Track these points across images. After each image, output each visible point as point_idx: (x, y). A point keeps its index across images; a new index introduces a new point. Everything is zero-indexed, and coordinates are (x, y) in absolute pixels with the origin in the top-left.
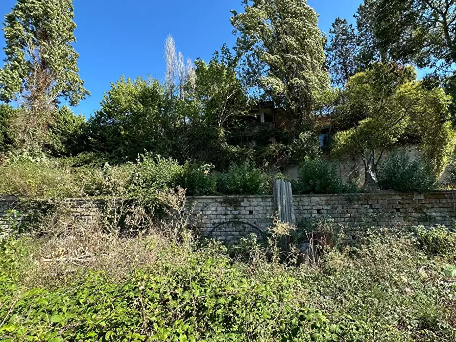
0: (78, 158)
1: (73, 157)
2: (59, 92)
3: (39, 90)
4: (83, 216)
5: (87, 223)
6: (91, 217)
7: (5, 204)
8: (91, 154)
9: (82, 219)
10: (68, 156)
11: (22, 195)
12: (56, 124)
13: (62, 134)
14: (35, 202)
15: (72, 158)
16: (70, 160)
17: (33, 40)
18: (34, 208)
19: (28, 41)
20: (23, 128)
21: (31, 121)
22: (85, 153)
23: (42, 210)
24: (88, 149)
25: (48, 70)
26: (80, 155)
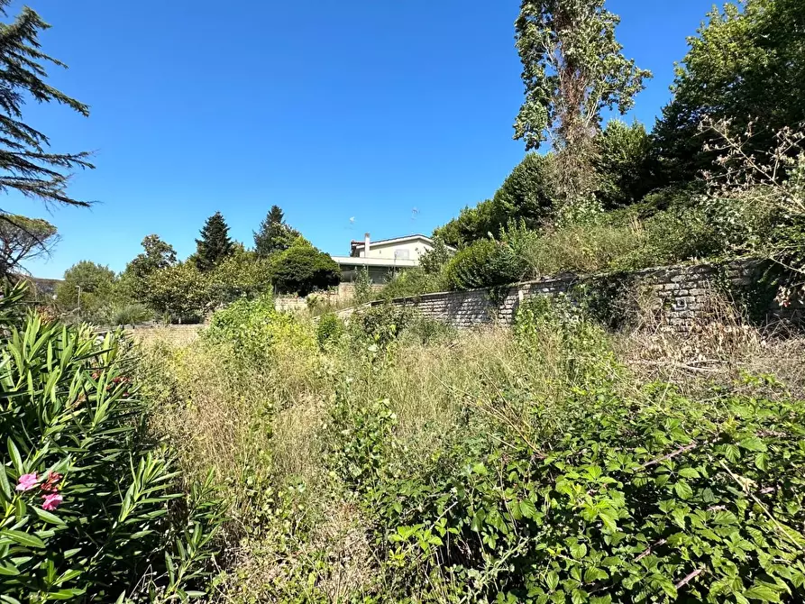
0: (645, 202)
1: (636, 203)
2: (599, 101)
3: (571, 109)
4: (678, 296)
5: (688, 308)
6: (693, 299)
7: (563, 285)
8: (668, 189)
9: (676, 302)
10: (628, 204)
11: (579, 271)
12: (600, 157)
13: (612, 170)
14: (599, 278)
15: (634, 205)
16: (632, 210)
17: (551, 37)
18: (598, 287)
19: (544, 42)
20: (561, 177)
21: (568, 162)
22: (657, 192)
23: (610, 289)
24: (661, 181)
25: (577, 72)
26: (648, 197)
